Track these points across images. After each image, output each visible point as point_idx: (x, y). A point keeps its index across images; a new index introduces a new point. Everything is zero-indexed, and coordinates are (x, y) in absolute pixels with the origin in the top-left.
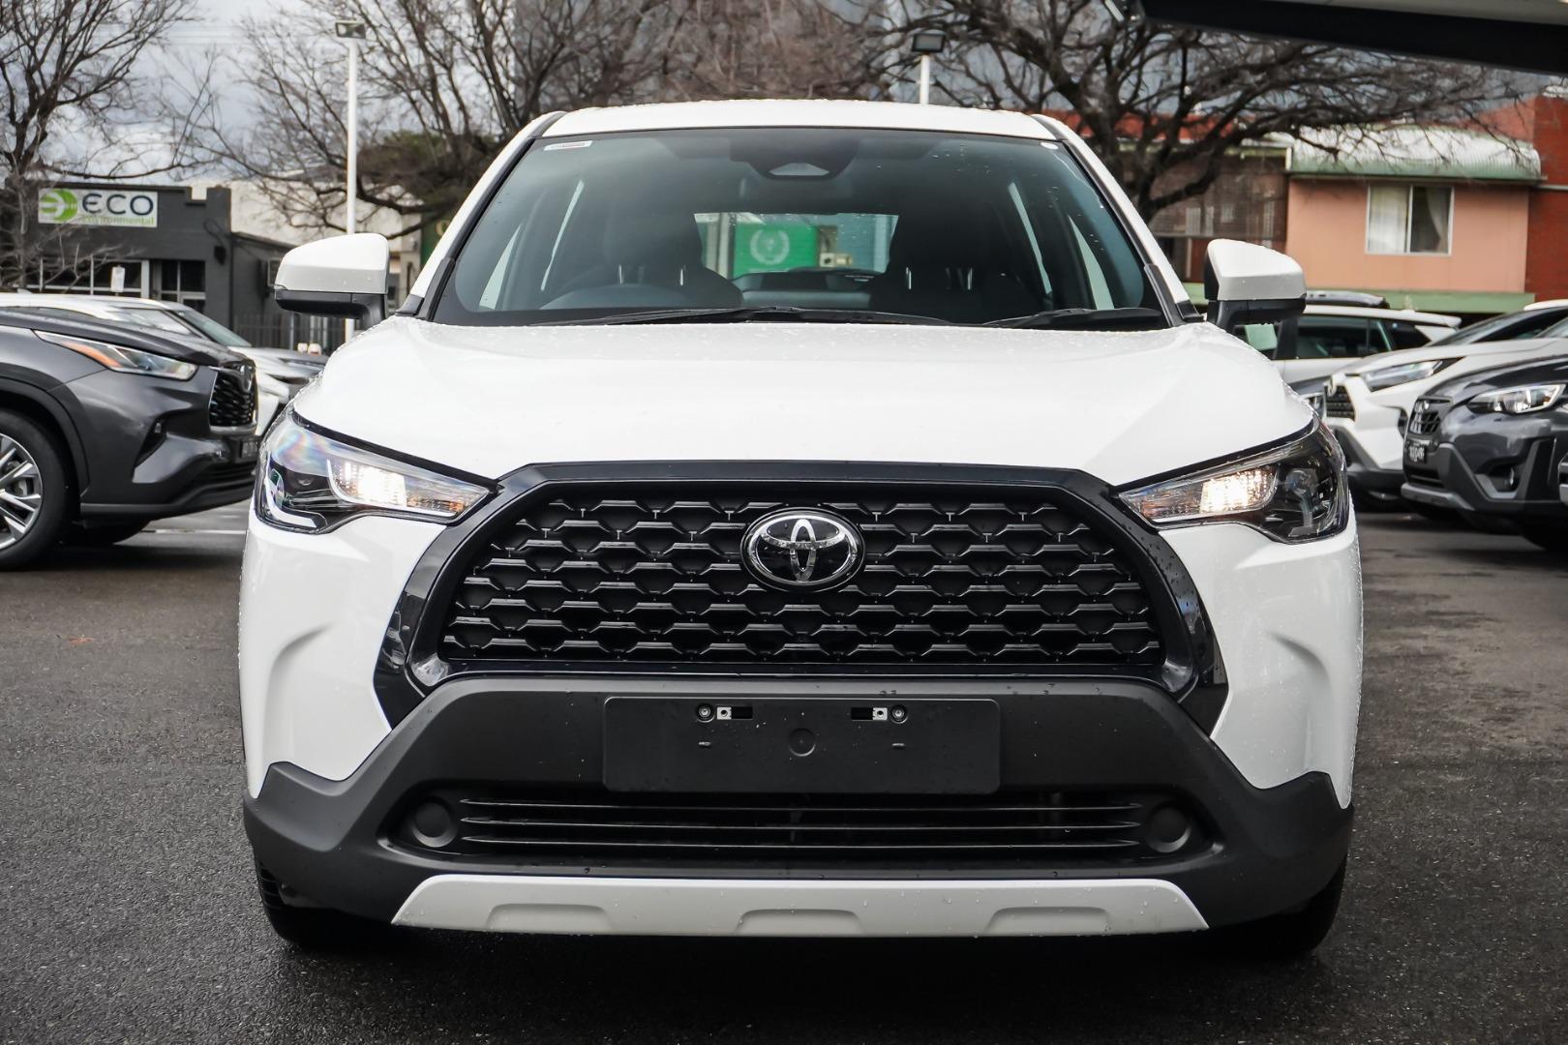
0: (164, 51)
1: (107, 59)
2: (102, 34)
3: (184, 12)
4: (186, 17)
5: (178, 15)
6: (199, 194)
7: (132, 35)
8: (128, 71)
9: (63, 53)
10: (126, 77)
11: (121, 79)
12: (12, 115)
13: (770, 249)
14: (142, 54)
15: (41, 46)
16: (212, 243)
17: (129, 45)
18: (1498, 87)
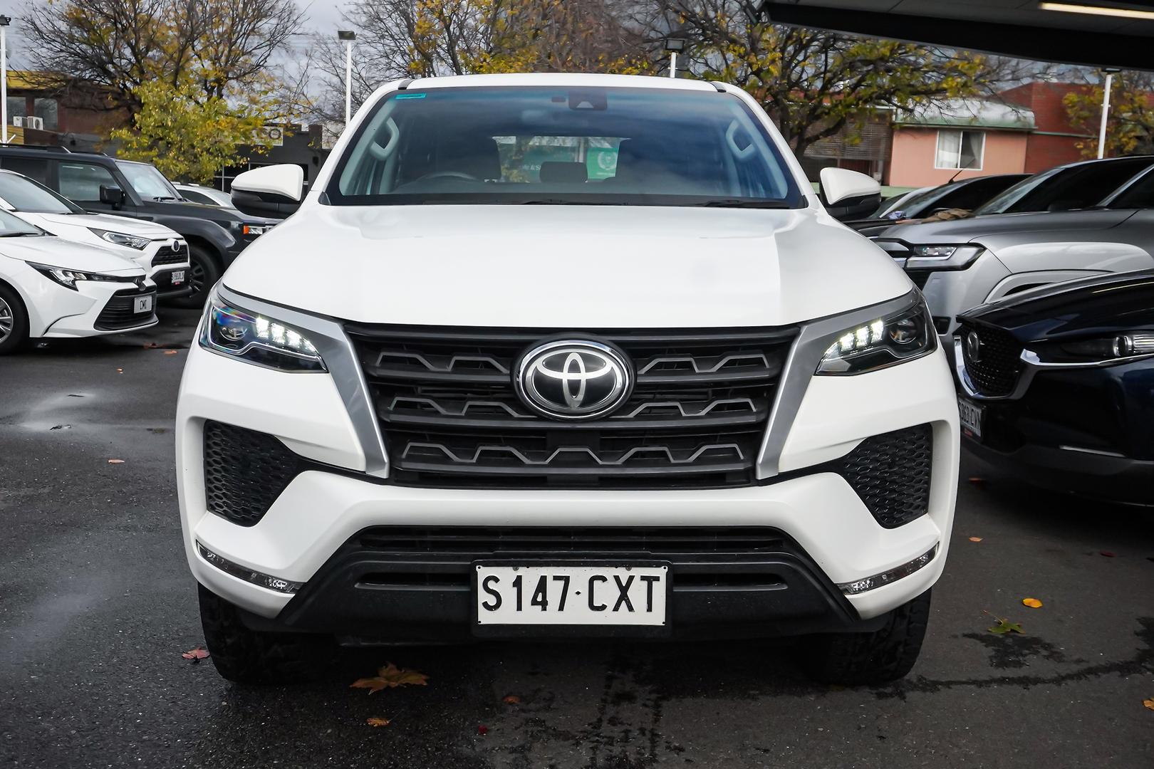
0: (287, 52)
1: (256, 55)
2: (254, 41)
3: (296, 30)
4: (298, 32)
5: (293, 31)
6: (305, 128)
7: (268, 43)
8: (266, 61)
9: (230, 51)
10: (265, 65)
11: (262, 66)
12: (205, 85)
13: (608, 162)
14: (274, 52)
15: (221, 48)
16: (312, 155)
17: (268, 48)
18: (1008, 74)
